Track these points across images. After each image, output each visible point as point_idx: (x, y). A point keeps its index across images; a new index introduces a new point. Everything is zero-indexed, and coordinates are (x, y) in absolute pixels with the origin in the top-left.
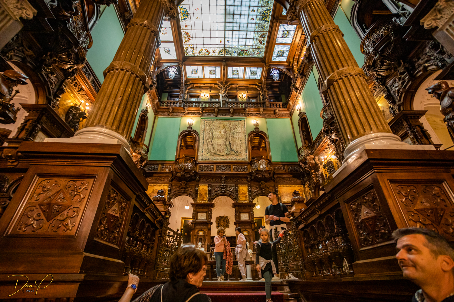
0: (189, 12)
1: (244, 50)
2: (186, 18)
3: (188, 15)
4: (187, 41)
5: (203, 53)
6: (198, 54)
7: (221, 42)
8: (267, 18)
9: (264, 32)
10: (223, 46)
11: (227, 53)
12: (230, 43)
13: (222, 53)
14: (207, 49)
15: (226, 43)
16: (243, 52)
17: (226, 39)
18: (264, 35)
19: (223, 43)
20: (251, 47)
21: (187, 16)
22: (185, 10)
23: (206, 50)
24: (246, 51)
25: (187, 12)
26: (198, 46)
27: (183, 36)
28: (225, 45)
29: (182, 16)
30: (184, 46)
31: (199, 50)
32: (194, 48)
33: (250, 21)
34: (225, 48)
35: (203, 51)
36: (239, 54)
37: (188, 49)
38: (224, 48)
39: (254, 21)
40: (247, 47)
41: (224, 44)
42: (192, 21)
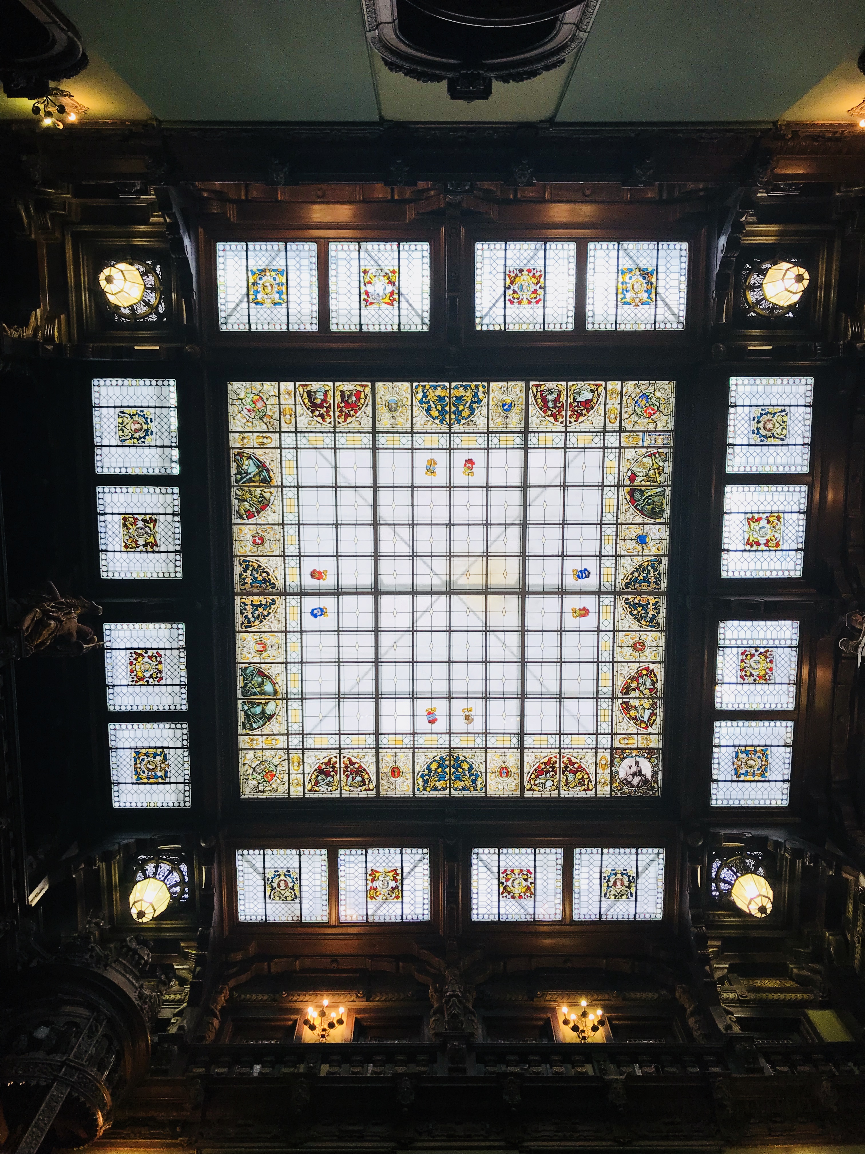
0: (444, 753)
1: (631, 493)
2: (470, 769)
3: (457, 759)
4: (579, 775)
5: (647, 704)
6: (650, 730)
7: (584, 612)
8: (459, 399)
9: (531, 400)
10: (607, 600)
11: (646, 580)
12: (592, 565)
13: (645, 607)
14: (620, 683)
15: (591, 582)
16: (642, 492)
17: (571, 582)
18: (545, 400)
19: (590, 602)
20: (612, 455)
21: (458, 764)
22: (434, 766)
23: (627, 690)
24: (633, 477)
25: (442, 758)
26: (605, 727)
27: (554, 795)
28: (599, 593)
29: (460, 785)
30: (604, 791)
31: (625, 725)
32: (617, 745)
33: (478, 477)
34: (615, 593)
35: (634, 703)
36: (654, 513)
37: (622, 775)
38: (620, 593)
39: (479, 457)
40: (611, 479)
41: (594, 599)
42: (480, 741)
